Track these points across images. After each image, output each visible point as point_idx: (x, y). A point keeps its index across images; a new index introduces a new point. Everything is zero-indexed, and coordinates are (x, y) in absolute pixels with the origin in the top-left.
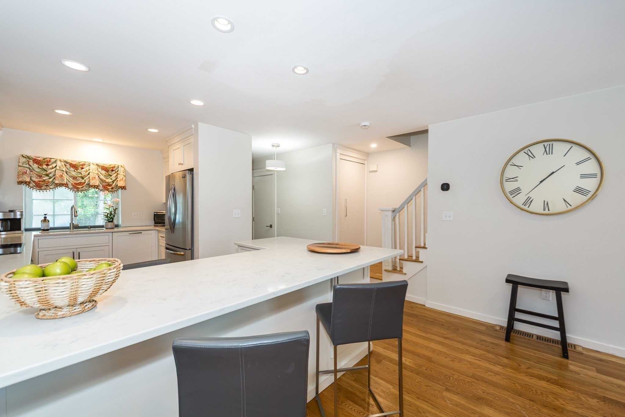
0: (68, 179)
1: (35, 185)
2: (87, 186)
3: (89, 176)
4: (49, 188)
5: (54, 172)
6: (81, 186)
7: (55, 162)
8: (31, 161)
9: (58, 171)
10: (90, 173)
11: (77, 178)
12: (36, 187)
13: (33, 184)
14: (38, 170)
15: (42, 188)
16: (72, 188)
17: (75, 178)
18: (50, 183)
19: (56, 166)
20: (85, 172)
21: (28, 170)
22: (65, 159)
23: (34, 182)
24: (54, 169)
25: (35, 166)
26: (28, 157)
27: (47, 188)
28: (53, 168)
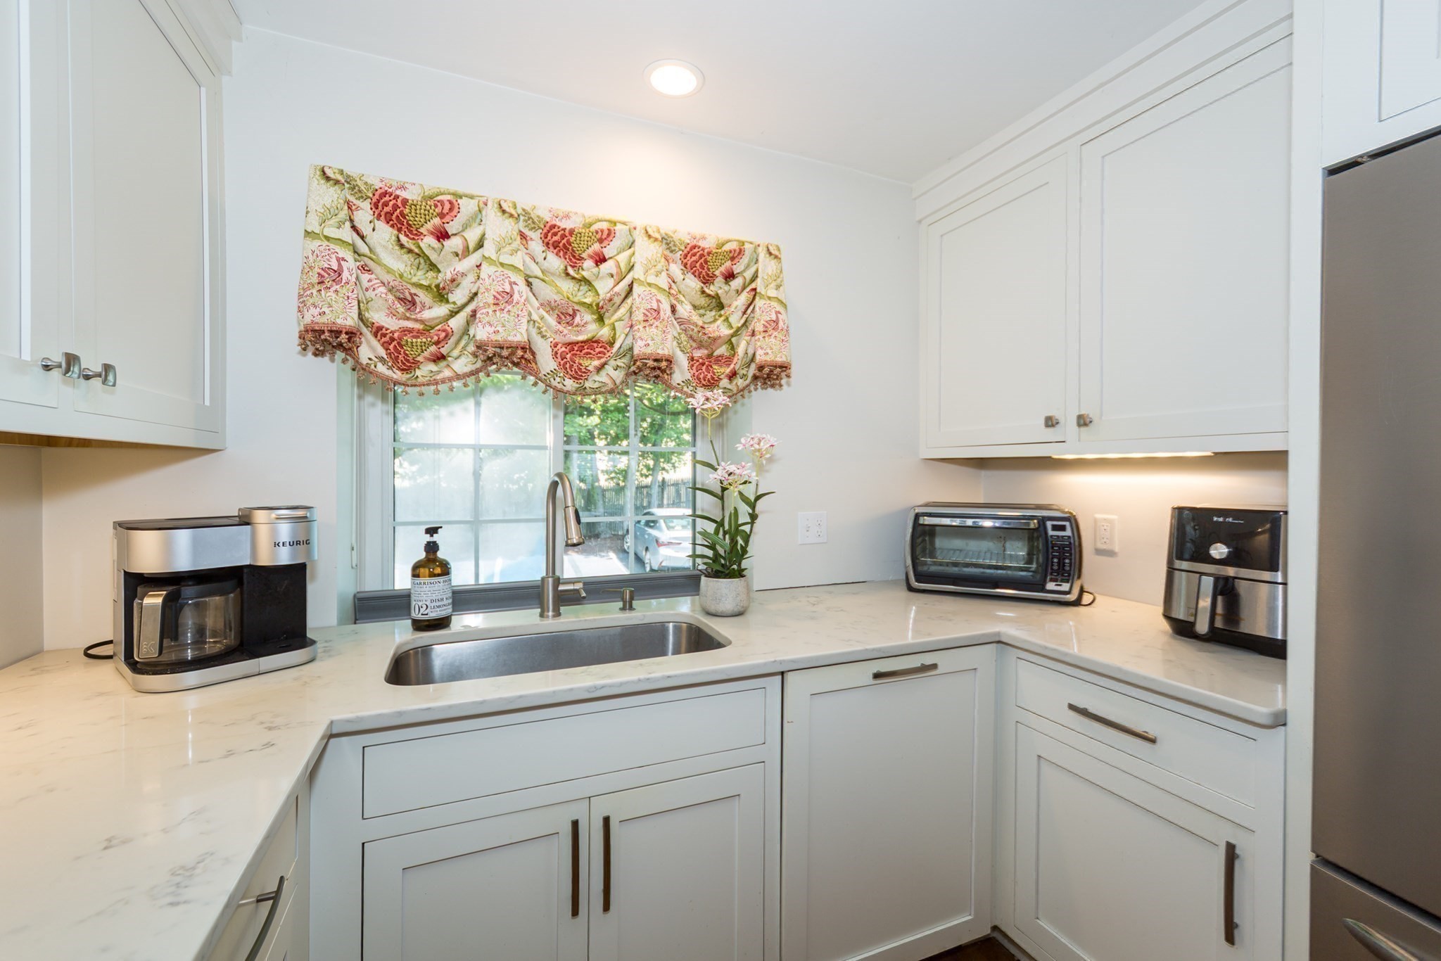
0: (535, 317)
1: (382, 353)
2: (620, 363)
3: (629, 301)
4: (447, 373)
5: (471, 277)
6: (596, 363)
7: (477, 217)
8: (366, 205)
9: (493, 269)
10: (637, 289)
11: (577, 319)
12: (390, 368)
13: (373, 349)
14: (397, 262)
15: (418, 373)
16: (553, 373)
17: (567, 315)
18: (452, 340)
19: (480, 245)
20: (611, 282)
21: (349, 256)
22: (525, 202)
23: (378, 331)
24: (474, 258)
25: (383, 235)
26: (349, 180)
27: (439, 372)
28: (467, 252)
